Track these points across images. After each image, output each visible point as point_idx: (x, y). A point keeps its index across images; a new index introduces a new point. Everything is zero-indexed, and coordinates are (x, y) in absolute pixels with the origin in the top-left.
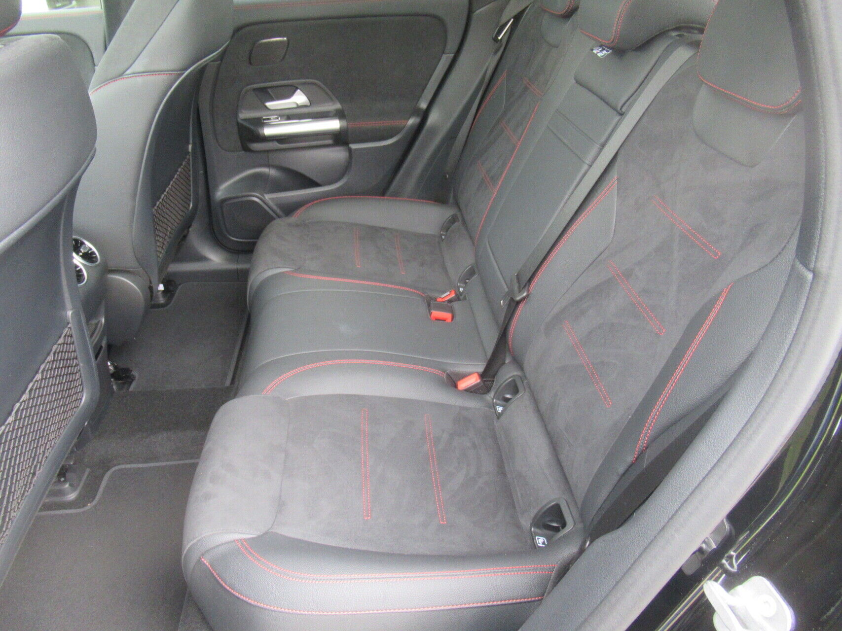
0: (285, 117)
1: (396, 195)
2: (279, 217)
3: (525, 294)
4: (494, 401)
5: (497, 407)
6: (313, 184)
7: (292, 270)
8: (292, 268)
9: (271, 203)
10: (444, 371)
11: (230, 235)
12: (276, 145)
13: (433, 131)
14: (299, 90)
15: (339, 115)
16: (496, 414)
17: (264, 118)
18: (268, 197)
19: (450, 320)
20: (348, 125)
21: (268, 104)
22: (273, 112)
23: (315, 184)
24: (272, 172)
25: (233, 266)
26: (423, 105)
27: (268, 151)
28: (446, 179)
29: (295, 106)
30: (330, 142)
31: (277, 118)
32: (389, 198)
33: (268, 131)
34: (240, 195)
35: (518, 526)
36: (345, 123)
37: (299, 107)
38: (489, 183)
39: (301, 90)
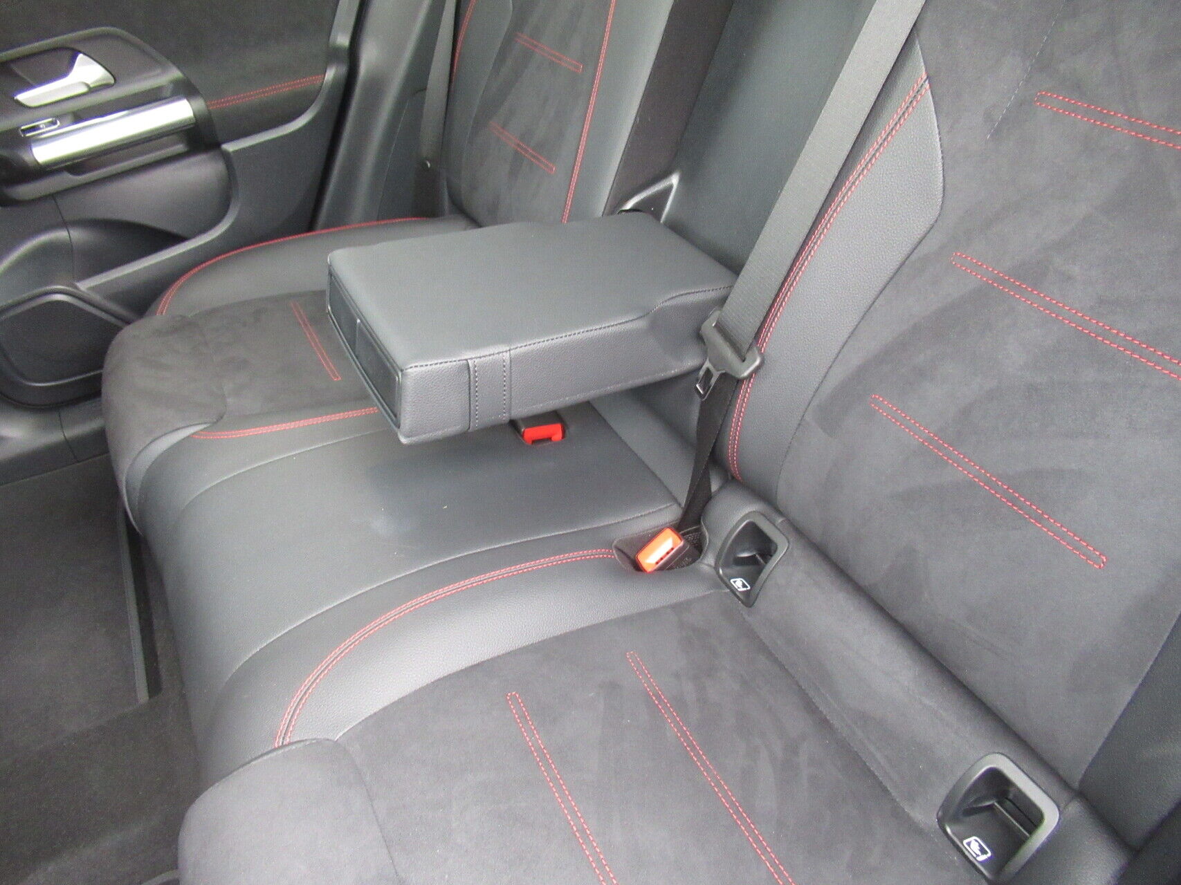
0: (69, 118)
1: (338, 221)
2: (128, 322)
3: (757, 363)
4: (721, 572)
5: (732, 581)
6: (170, 239)
7: (205, 426)
8: (205, 423)
9: (97, 298)
10: (608, 545)
11: (30, 380)
12: (69, 179)
13: (376, 87)
14: (81, 56)
15: (185, 89)
16: (738, 597)
17: (23, 128)
18: (84, 286)
19: (558, 436)
20: (207, 106)
21: (23, 97)
22: (37, 113)
23: (174, 239)
24: (77, 235)
25: (55, 437)
26: (343, 40)
27: (53, 196)
28: (428, 169)
29: (84, 90)
30: (180, 148)
31: (54, 123)
32: (323, 232)
33: (43, 153)
34: (26, 295)
35: (916, 830)
36: (200, 104)
37: (92, 90)
38: (538, 159)
39: (85, 54)
